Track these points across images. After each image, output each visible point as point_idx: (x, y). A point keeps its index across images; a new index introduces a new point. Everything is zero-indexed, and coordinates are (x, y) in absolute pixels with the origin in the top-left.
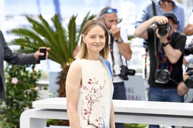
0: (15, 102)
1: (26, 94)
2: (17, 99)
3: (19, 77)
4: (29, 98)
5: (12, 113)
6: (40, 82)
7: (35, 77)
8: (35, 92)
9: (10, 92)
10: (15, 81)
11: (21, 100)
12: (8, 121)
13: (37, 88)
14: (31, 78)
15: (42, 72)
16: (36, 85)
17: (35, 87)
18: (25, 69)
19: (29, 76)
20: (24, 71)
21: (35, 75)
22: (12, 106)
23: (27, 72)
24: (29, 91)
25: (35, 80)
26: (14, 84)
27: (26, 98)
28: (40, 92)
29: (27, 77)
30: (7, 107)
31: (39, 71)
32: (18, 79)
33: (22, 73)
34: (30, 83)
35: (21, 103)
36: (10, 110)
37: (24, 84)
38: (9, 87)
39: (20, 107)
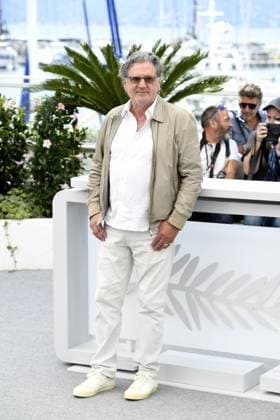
0: (48, 176)
1: (64, 163)
2: (49, 171)
3: (53, 138)
4: (68, 170)
5: (43, 191)
6: (85, 145)
7: (77, 139)
8: (77, 162)
9: (40, 161)
10: (47, 144)
11: (56, 173)
12: (37, 203)
13: (80, 156)
14: (72, 139)
15: (87, 132)
16: (78, 151)
17: (77, 153)
18: (62, 127)
19: (69, 137)
20: (61, 129)
21: (77, 135)
22: (43, 181)
23: (65, 131)
24: (69, 159)
25: (77, 143)
26: (46, 148)
27: (64, 169)
28: (84, 161)
29: (65, 138)
30: (36, 182)
31: (84, 130)
32: (52, 141)
33: (58, 133)
34: (69, 147)
35: (57, 177)
36: (41, 187)
37: (61, 148)
38: (39, 154)
39: (55, 182)
